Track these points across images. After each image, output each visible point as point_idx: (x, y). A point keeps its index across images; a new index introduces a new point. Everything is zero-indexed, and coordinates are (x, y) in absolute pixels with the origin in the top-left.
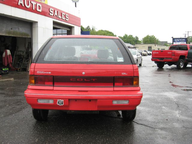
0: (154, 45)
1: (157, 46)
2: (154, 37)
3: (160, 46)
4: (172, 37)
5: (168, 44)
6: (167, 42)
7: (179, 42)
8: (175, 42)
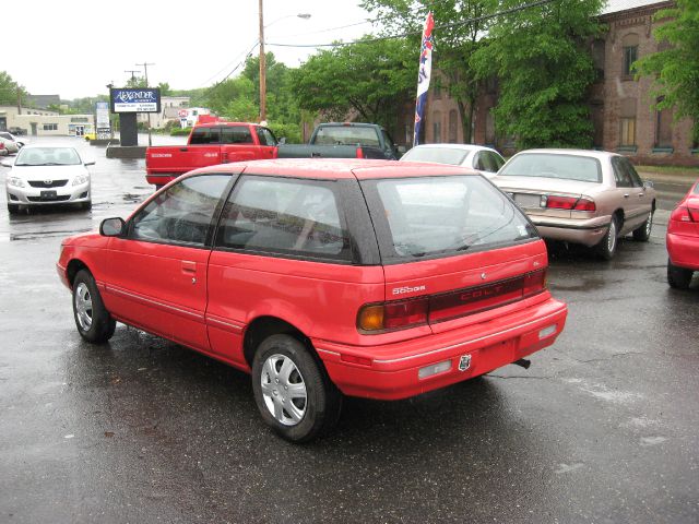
0: (15, 110)
1: (24, 115)
2: (9, 78)
3: (38, 112)
4: (109, 86)
5: (62, 107)
6: (57, 96)
7: (133, 101)
8: (120, 101)
